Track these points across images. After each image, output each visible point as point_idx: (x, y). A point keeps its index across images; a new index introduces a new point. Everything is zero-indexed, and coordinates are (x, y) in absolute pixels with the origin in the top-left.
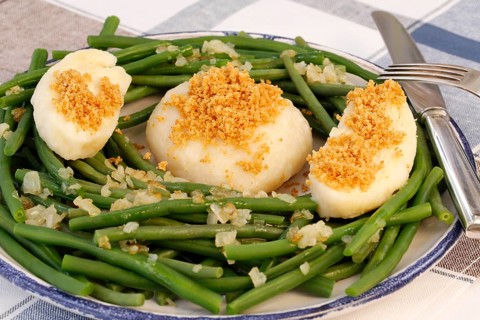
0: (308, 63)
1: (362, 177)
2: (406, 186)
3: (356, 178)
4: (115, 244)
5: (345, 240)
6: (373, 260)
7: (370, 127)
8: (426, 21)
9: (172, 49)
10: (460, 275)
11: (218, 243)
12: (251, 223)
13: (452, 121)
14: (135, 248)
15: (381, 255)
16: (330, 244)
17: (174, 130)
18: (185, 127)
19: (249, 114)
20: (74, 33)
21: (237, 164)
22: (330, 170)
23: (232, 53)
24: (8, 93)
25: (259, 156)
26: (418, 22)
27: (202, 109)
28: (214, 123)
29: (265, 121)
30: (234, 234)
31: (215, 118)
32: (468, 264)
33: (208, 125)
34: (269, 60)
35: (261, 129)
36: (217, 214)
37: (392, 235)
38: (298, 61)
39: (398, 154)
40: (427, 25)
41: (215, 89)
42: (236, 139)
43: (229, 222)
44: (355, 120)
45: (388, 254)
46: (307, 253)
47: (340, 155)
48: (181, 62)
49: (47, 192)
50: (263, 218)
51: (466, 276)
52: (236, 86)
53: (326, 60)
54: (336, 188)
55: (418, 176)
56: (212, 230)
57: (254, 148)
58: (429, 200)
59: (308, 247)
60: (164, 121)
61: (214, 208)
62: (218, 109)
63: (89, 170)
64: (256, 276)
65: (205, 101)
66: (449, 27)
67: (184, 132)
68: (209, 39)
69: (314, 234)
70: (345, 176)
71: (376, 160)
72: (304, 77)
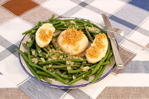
0: (89, 27)
1: (96, 56)
2: (105, 57)
3: (95, 56)
4: (47, 69)
5: (92, 69)
6: (97, 73)
7: (99, 44)
8: (112, 14)
9: (64, 23)
10: (114, 74)
11: (67, 69)
12: (74, 64)
13: (115, 40)
14: (51, 70)
15: (99, 72)
16: (89, 70)
17: (62, 41)
18: (64, 41)
19: (76, 39)
20: (48, 15)
21: (73, 49)
22: (90, 54)
23: (75, 24)
24: (32, 32)
25: (78, 48)
26: (111, 15)
27: (67, 38)
28: (69, 41)
29: (79, 40)
30: (70, 67)
31: (70, 40)
32: (116, 71)
33: (68, 41)
34: (82, 25)
35: (79, 42)
36: (67, 62)
37: (101, 67)
38: (87, 26)
39: (104, 50)
40: (112, 15)
41: (70, 33)
42: (74, 44)
43: (70, 64)
44: (96, 42)
45: (100, 72)
46: (84, 73)
47: (92, 51)
48: (65, 25)
49: (36, 55)
50: (76, 63)
51: (115, 74)
52: (74, 33)
53: (92, 26)
54: (91, 58)
55: (108, 54)
56: (66, 66)
57: (77, 46)
58: (109, 60)
59: (84, 71)
60: (60, 39)
61: (67, 61)
62: (70, 38)
63: (45, 50)
64: (74, 77)
65: (68, 36)
66: (117, 16)
67: (64, 42)
68: (71, 20)
69: (86, 69)
70: (93, 56)
71: (99, 52)
72: (88, 29)
